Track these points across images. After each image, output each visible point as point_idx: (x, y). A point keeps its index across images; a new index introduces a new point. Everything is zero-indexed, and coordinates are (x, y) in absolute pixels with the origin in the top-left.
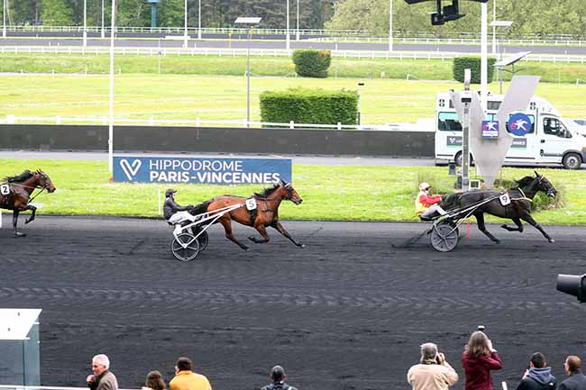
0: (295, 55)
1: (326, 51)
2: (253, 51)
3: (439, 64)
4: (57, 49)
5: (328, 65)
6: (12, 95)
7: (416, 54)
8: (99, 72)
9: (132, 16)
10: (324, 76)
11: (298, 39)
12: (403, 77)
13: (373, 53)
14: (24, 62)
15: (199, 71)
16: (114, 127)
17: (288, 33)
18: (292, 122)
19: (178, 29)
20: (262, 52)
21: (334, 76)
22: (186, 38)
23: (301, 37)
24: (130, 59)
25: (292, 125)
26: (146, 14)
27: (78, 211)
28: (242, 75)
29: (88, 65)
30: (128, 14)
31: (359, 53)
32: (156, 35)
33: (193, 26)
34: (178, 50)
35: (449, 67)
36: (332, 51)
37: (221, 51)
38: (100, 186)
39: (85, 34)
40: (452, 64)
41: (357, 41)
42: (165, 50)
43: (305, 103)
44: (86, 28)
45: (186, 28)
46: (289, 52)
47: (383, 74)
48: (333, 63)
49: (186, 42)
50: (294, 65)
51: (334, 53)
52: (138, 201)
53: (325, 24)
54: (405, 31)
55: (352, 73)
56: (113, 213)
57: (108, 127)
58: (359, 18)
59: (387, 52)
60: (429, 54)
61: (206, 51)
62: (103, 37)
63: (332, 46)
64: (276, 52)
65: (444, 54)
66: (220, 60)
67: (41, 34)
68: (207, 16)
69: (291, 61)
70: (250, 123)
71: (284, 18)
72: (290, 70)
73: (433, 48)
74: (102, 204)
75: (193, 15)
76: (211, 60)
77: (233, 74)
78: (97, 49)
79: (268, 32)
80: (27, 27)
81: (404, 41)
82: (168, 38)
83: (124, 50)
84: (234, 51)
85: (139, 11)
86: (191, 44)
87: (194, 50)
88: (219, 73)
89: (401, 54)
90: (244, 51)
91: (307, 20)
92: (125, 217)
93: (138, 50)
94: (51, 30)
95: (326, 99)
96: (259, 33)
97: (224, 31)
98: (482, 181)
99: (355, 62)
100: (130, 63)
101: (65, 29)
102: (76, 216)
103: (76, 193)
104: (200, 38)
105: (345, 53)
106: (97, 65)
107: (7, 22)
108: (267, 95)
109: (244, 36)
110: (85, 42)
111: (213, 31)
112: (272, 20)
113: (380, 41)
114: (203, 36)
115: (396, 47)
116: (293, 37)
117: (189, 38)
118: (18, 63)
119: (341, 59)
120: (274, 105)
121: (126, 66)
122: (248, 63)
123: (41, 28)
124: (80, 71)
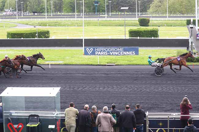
0: (139, 20)
1: (148, 19)
2: (126, 19)
3: (182, 22)
4: (68, 19)
5: (149, 22)
6: (54, 33)
7: (175, 19)
8: (80, 26)
9: (90, 10)
10: (148, 26)
11: (140, 15)
12: (172, 26)
13: (162, 19)
14: (58, 23)
15: (110, 25)
16: (84, 39)
17: (137, 14)
18: (138, 37)
19: (104, 13)
20: (129, 19)
21: (150, 26)
22: (106, 15)
23: (141, 15)
24: (89, 22)
25: (138, 38)
26: (94, 9)
27: (74, 64)
28: (123, 26)
29: (77, 24)
30: (89, 9)
31: (158, 19)
32: (97, 15)
33: (108, 12)
34: (104, 19)
35: (185, 23)
36: (150, 18)
37: (116, 19)
38: (80, 56)
39: (76, 15)
40: (186, 21)
41: (157, 15)
42: (100, 19)
43: (142, 32)
44: (76, 13)
45: (106, 13)
46: (137, 19)
47: (165, 25)
48: (150, 22)
49: (106, 17)
50: (139, 23)
51: (151, 19)
52: (92, 60)
53: (148, 11)
54: (172, 12)
55: (156, 25)
56: (84, 64)
57: (83, 39)
58: (158, 9)
59: (166, 18)
60: (179, 19)
61: (112, 19)
62: (81, 16)
63: (150, 17)
64: (133, 19)
65: (183, 19)
66: (116, 22)
67: (63, 15)
68: (112, 9)
69: (138, 22)
70: (126, 38)
71: (136, 9)
72: (137, 24)
73: (180, 17)
74: (81, 61)
75: (108, 9)
76: (114, 22)
77: (121, 26)
78: (79, 19)
79: (131, 13)
80: (59, 13)
81: (171, 15)
82: (100, 16)
83: (88, 19)
84: (121, 19)
85: (92, 8)
86: (107, 17)
87: (109, 19)
88: (116, 26)
89: (171, 19)
90: (123, 19)
91: (142, 10)
92: (88, 65)
93: (92, 19)
94: (66, 14)
95: (149, 31)
96: (128, 14)
97: (117, 13)
98: (197, 53)
99: (157, 22)
100: (89, 23)
101: (70, 14)
102: (73, 65)
103: (73, 58)
104: (110, 15)
105: (154, 19)
106: (80, 24)
107: (53, 12)
108: (131, 30)
109: (123, 15)
110: (76, 17)
111: (114, 13)
112: (132, 10)
113: (164, 15)
114: (111, 15)
115: (169, 17)
116: (138, 15)
117: (107, 15)
118: (56, 23)
119: (153, 21)
120: (133, 33)
121: (88, 24)
122: (125, 23)
123: (63, 14)
124: (75, 26)
